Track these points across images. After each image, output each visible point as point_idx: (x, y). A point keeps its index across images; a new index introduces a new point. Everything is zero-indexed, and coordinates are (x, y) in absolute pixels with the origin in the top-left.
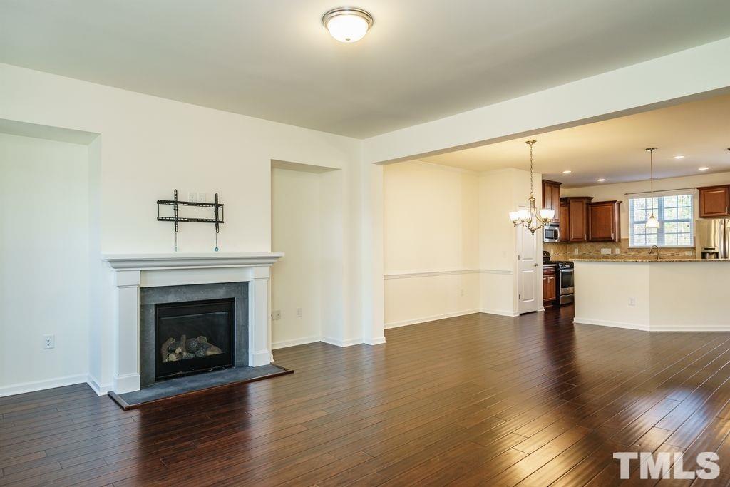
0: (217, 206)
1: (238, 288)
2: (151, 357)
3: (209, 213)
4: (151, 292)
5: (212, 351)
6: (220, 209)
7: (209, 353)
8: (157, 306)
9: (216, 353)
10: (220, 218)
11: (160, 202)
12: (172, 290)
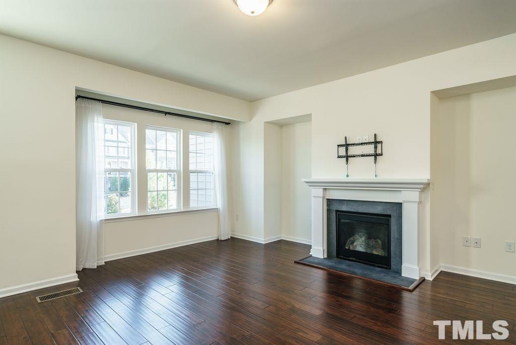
0: (376, 143)
1: (393, 207)
2: (334, 241)
3: (370, 149)
4: (333, 202)
5: (377, 251)
6: (379, 146)
7: (375, 252)
8: (337, 211)
9: (380, 254)
10: (379, 151)
11: (338, 146)
12: (345, 202)
